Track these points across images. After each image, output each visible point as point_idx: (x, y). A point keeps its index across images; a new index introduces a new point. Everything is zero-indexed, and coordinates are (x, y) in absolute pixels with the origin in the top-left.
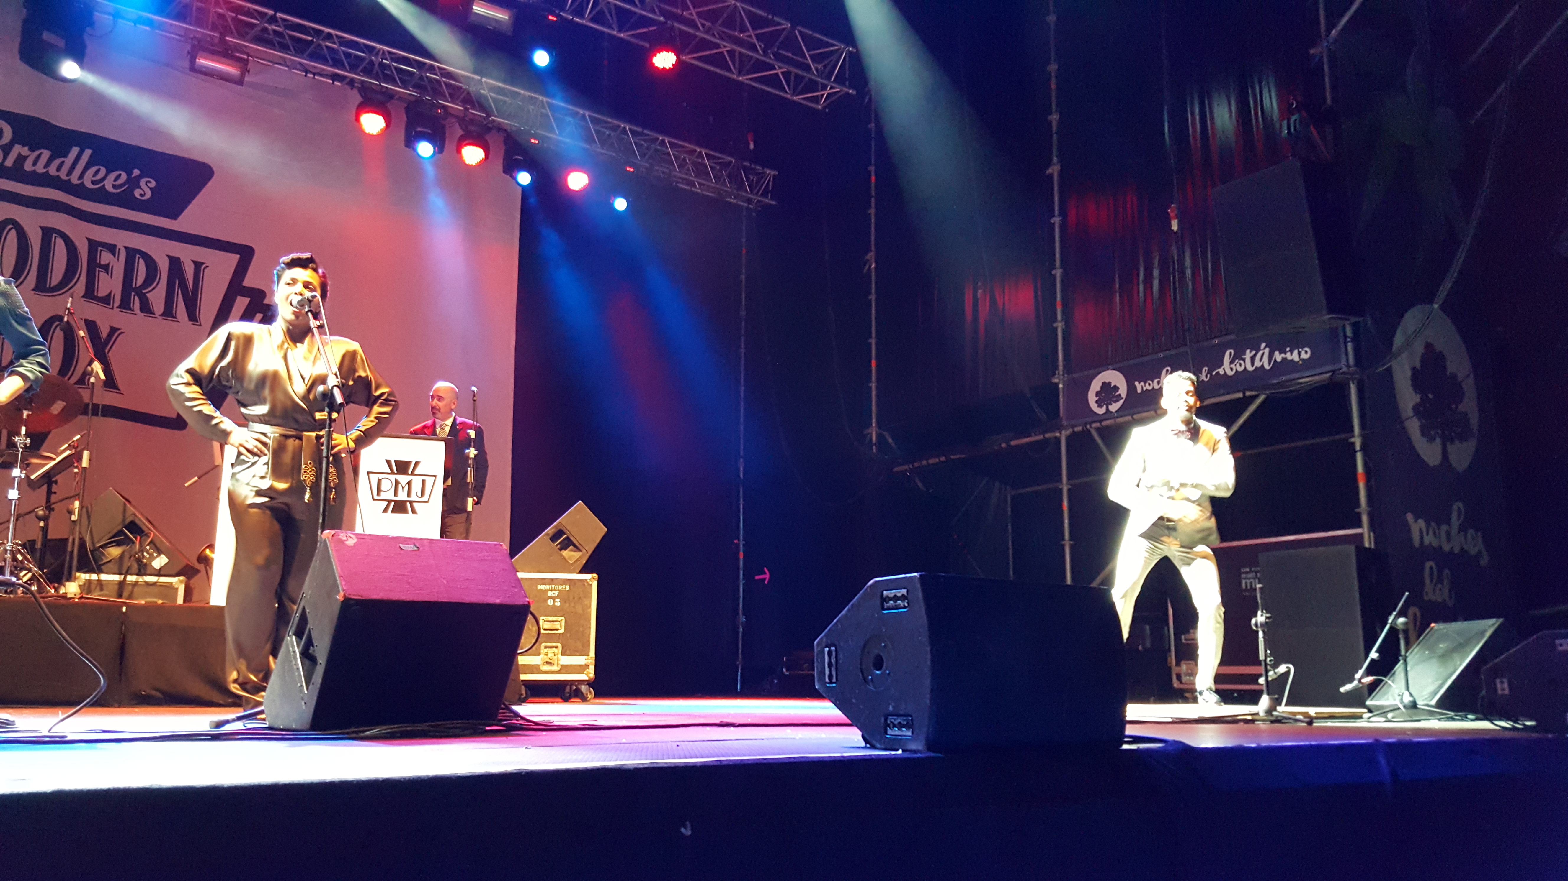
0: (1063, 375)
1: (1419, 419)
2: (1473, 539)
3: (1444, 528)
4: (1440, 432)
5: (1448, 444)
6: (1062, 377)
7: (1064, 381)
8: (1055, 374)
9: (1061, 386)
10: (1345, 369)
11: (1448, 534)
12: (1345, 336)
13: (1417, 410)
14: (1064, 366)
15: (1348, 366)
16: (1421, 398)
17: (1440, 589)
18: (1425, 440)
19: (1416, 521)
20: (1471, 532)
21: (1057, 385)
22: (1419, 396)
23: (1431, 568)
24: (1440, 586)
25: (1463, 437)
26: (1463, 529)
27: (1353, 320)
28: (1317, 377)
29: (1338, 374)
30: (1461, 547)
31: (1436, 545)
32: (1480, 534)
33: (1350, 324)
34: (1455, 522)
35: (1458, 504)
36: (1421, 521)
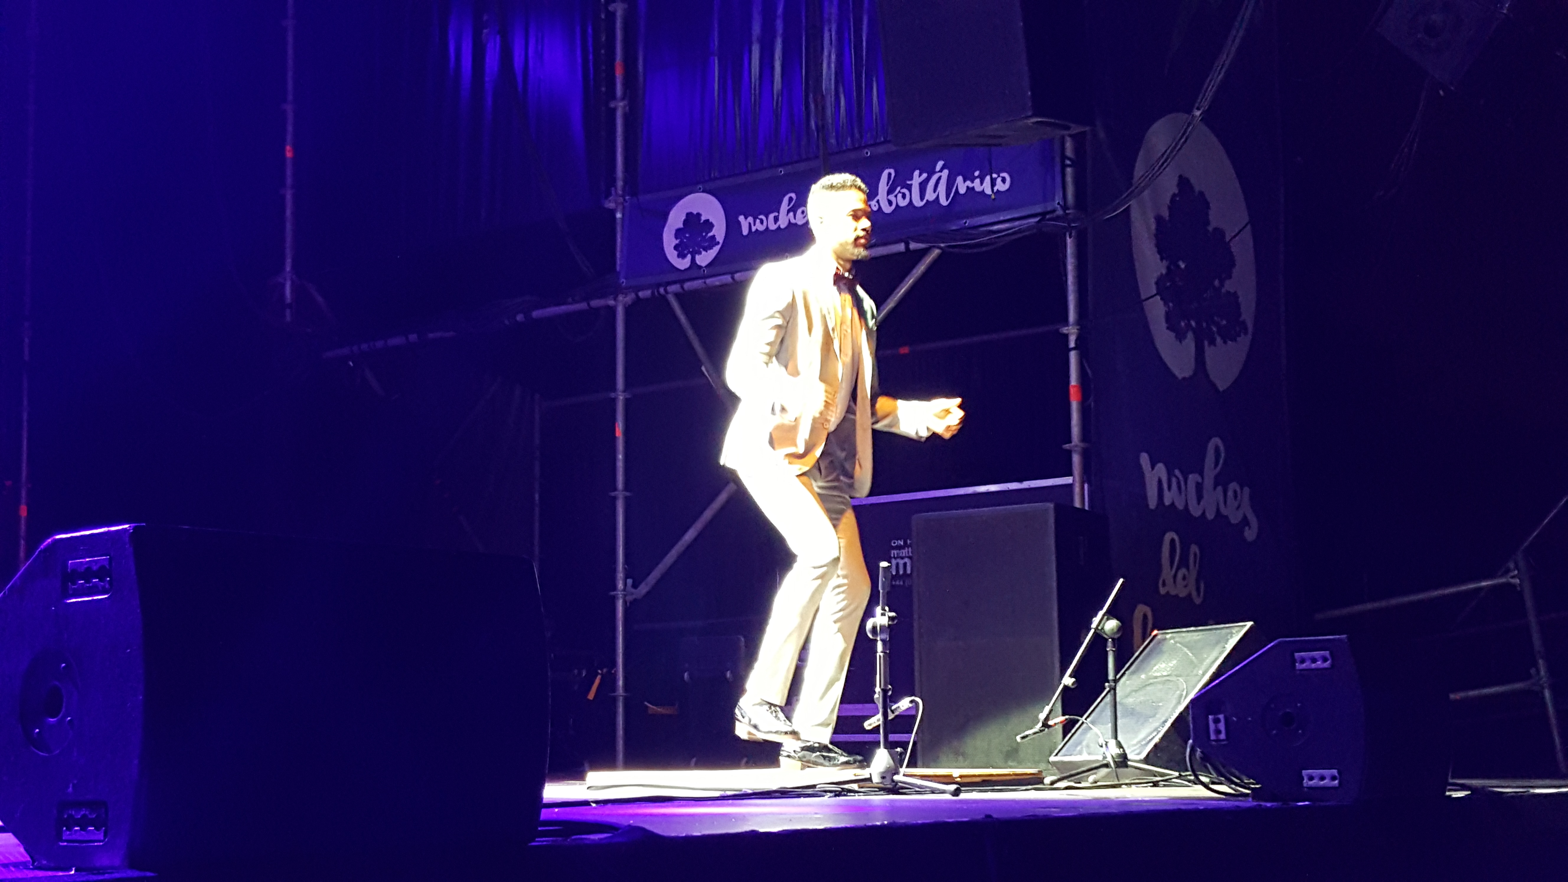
0: (623, 196)
1: (1166, 304)
2: (1236, 497)
3: (1193, 478)
4: (1193, 324)
5: (1206, 343)
6: (621, 200)
7: (624, 208)
8: (609, 194)
9: (619, 215)
10: (1060, 212)
11: (1199, 487)
12: (1064, 157)
13: (1163, 287)
14: (626, 182)
15: (1065, 207)
16: (1168, 268)
17: (1184, 578)
18: (1173, 335)
19: (1153, 468)
20: (1233, 486)
21: (613, 212)
22: (1165, 263)
23: (1172, 541)
24: (1183, 571)
25: (1229, 335)
26: (1221, 481)
27: (1076, 129)
28: (1017, 223)
29: (1050, 220)
30: (1218, 510)
31: (1180, 506)
32: (1247, 490)
33: (1070, 136)
34: (1210, 472)
35: (1216, 441)
36: (1160, 467)
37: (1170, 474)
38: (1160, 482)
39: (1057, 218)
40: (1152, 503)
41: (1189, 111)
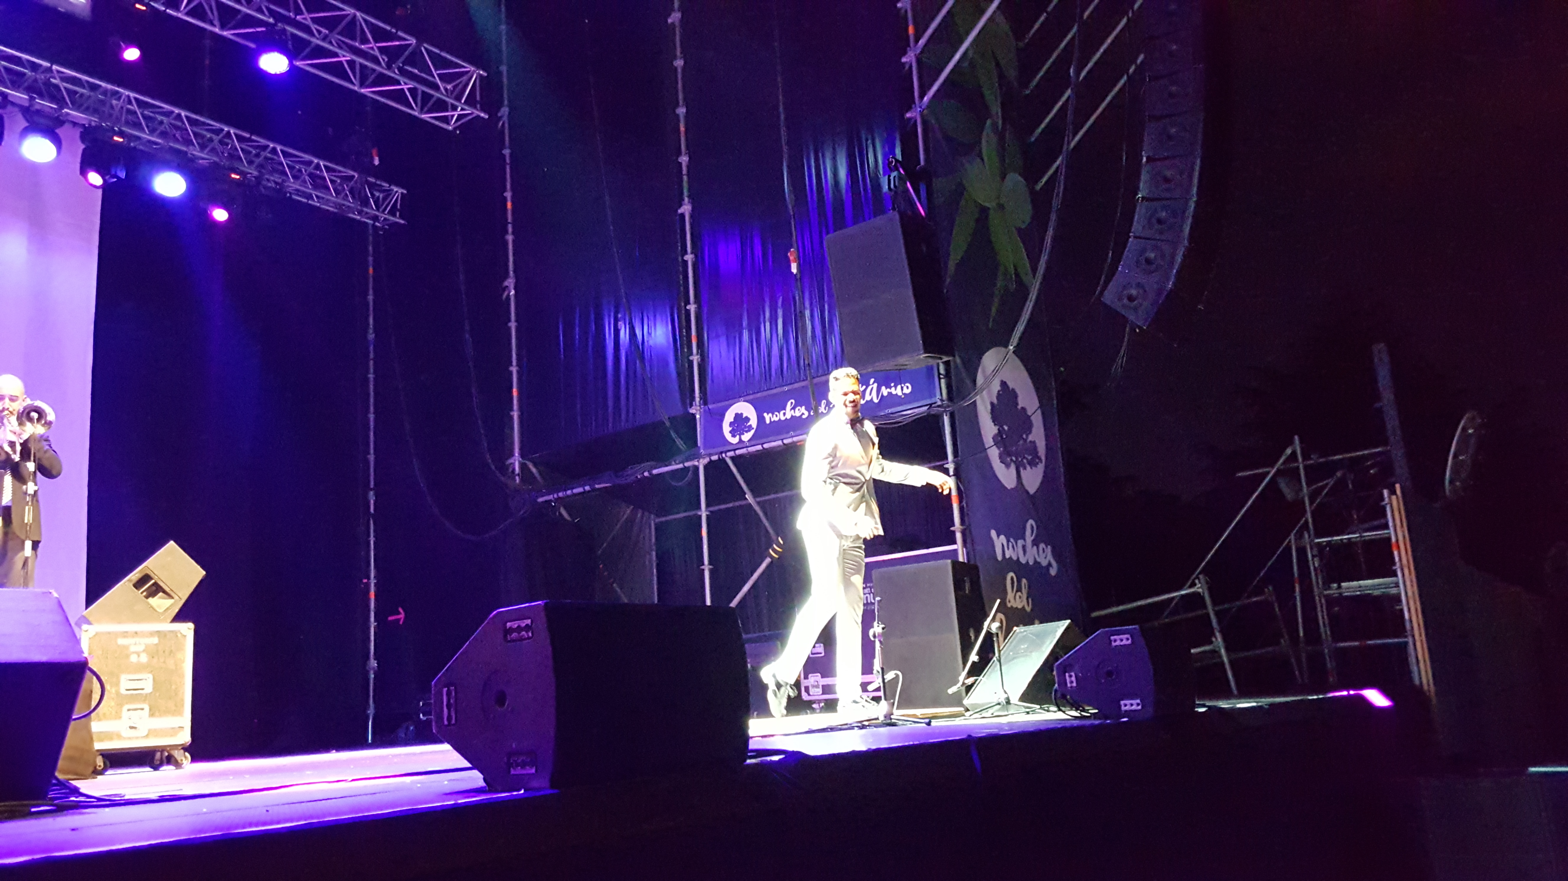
0: (700, 406)
1: (999, 449)
2: (1044, 552)
3: (1021, 542)
4: (1014, 459)
5: (1021, 469)
6: (698, 408)
7: (700, 412)
8: (693, 405)
9: (698, 416)
10: (939, 403)
11: (1024, 548)
12: (939, 374)
13: (999, 440)
14: (701, 397)
15: (942, 400)
16: (999, 430)
17: (1019, 597)
18: (1003, 465)
19: (998, 537)
20: (1042, 546)
21: (694, 415)
22: (997, 428)
23: (1012, 578)
24: (1019, 594)
25: (1033, 464)
26: (1035, 544)
27: (945, 359)
28: (916, 410)
29: (934, 407)
30: (1035, 559)
31: (1015, 558)
32: (1049, 547)
33: (943, 362)
34: (1029, 538)
35: (1031, 522)
36: (1002, 537)
37: (1008, 541)
38: (1003, 545)
39: (939, 406)
40: (1000, 558)
41: (1006, 346)
